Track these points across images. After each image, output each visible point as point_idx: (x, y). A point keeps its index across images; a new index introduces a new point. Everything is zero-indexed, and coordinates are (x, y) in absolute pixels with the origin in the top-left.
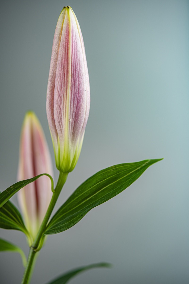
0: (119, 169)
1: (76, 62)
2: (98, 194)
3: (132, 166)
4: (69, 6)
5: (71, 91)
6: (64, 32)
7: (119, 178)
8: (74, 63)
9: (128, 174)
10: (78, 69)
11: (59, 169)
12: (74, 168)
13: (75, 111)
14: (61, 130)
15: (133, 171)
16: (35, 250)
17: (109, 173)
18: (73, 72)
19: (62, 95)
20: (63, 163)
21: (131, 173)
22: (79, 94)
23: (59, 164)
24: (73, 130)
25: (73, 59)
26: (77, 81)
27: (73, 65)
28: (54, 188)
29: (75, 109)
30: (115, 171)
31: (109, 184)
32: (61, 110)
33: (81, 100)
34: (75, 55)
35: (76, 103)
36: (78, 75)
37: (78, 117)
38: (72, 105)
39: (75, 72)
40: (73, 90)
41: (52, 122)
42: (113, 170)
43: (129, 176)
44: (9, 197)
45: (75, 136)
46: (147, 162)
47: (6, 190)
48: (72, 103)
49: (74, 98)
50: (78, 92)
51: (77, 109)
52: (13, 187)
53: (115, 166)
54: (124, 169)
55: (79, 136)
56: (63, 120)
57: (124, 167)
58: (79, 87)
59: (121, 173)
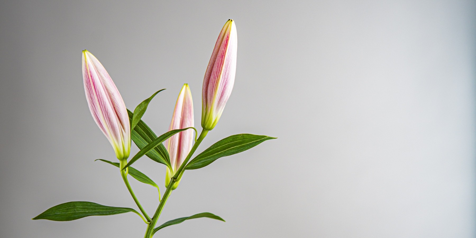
0: (245, 137)
1: (229, 58)
2: (226, 150)
3: (254, 137)
4: (232, 20)
5: (223, 76)
6: (226, 36)
7: (244, 144)
8: (228, 59)
9: (250, 142)
10: (230, 63)
11: (202, 127)
12: (213, 128)
13: (222, 89)
14: (210, 100)
15: (254, 141)
16: (175, 180)
17: (238, 138)
18: (226, 64)
19: (216, 77)
20: (207, 122)
21: (252, 142)
22: (227, 79)
23: (203, 124)
24: (219, 102)
25: (228, 56)
26: (228, 71)
27: (227, 60)
28: (197, 139)
29: (223, 88)
30: (242, 138)
31: (236, 146)
32: (213, 87)
33: (228, 83)
34: (230, 53)
35: (224, 85)
36: (229, 67)
37: (223, 94)
38: (221, 85)
39: (228, 65)
40: (224, 76)
41: (205, 94)
42: (241, 136)
43: (250, 143)
44: (162, 141)
45: (219, 106)
46: (266, 138)
47: (165, 134)
48: (222, 84)
49: (224, 81)
50: (227, 78)
51: (224, 89)
52: (170, 132)
53: (243, 135)
54: (248, 138)
55: (221, 107)
56: (213, 94)
57: (249, 137)
58: (228, 75)
59: (245, 140)
